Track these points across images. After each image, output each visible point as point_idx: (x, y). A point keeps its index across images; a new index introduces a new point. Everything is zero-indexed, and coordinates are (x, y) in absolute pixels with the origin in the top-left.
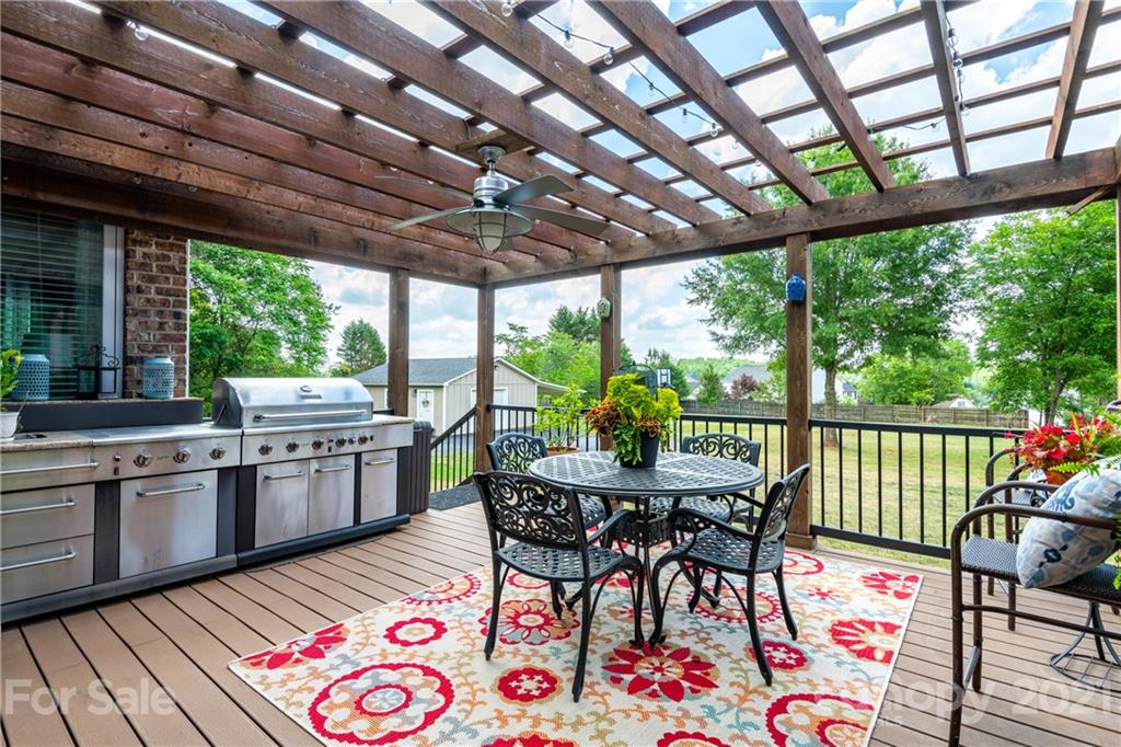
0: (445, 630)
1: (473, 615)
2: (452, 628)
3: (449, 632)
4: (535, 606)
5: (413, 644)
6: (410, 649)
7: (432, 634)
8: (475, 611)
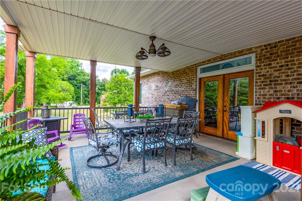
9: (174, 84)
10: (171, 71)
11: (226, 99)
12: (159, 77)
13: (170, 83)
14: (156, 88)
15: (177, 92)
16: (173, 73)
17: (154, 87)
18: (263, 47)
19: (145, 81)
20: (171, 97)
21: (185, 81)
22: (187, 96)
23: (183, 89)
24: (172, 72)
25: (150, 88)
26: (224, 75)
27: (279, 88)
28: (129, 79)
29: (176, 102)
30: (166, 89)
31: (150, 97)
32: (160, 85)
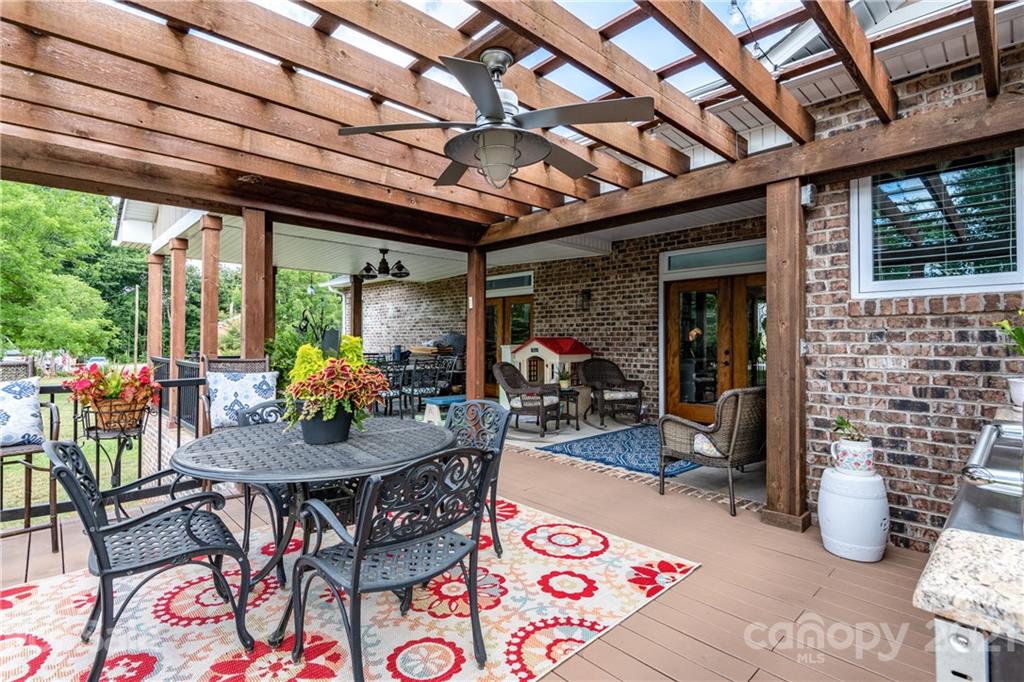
0: (539, 583)
1: (514, 598)
2: (533, 585)
3: (535, 582)
4: (442, 607)
5: (565, 573)
6: (565, 569)
7: (550, 580)
8: (512, 605)
9: (431, 308)
10: (426, 281)
11: (507, 336)
12: (403, 291)
13: (424, 305)
14: (396, 314)
15: (436, 324)
16: (430, 285)
17: (391, 312)
18: (540, 266)
19: (371, 295)
20: (427, 332)
21: (449, 303)
22: (452, 332)
23: (446, 318)
24: (428, 283)
25: (383, 312)
26: (504, 298)
27: (554, 321)
28: (330, 289)
29: (430, 343)
30: (418, 316)
31: (384, 334)
32: (404, 307)
